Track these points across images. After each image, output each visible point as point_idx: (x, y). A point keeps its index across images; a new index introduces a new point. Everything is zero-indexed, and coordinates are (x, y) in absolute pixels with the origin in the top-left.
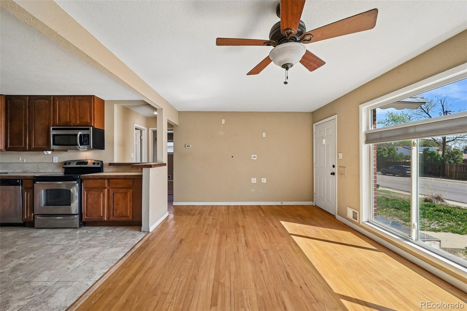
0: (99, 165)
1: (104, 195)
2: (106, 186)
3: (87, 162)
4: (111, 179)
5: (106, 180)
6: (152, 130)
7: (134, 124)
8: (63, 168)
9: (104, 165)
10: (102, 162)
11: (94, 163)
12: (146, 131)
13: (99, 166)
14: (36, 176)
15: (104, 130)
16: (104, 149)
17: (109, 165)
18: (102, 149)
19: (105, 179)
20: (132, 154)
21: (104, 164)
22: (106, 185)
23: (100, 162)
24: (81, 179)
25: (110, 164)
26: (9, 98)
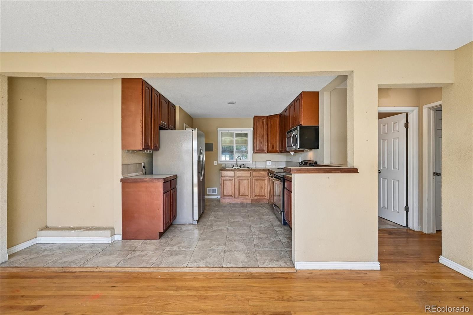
3: (308, 163)
6: (430, 108)
10: (316, 162)
15: (318, 126)
18: (317, 149)
24: (284, 179)
26: (281, 115)
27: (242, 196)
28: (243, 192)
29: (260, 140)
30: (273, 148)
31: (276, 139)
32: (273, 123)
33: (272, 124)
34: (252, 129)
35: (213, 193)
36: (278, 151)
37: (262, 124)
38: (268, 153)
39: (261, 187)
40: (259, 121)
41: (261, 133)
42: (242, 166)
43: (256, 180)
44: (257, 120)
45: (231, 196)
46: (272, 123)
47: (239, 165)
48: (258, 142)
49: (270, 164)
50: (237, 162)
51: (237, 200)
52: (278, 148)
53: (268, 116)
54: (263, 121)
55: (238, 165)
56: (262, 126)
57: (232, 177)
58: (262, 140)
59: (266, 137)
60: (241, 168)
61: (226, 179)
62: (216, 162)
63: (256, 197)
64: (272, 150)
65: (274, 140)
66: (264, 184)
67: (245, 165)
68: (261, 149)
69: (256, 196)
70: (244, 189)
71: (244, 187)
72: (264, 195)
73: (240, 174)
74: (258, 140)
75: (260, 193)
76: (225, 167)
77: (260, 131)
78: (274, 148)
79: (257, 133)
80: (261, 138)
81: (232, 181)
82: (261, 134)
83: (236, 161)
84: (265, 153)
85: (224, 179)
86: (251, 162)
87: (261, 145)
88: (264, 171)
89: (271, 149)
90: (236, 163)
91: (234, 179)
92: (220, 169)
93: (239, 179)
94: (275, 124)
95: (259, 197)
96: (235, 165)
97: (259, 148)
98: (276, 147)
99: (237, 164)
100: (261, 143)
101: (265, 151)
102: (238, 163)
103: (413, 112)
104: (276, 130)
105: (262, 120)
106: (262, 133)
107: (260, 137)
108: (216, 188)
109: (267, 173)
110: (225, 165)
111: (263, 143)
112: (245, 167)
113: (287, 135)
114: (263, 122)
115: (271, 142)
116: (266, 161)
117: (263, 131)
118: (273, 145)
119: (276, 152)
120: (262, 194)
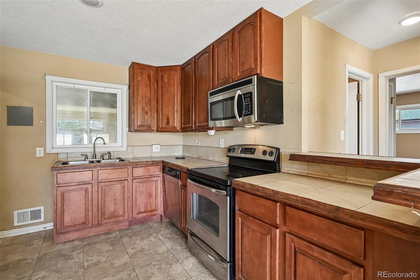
0: (272, 155)
1: (273, 244)
2: (278, 223)
3: (255, 149)
4: (290, 206)
5: (278, 204)
6: (386, 77)
7: (345, 66)
8: (227, 156)
9: (283, 157)
10: (278, 149)
11: (264, 153)
12: (371, 81)
13: (272, 159)
14: (190, 168)
15: (282, 82)
16: (282, 123)
17: (289, 160)
18: (279, 123)
19: (277, 202)
20: (342, 132)
21: (283, 154)
22: (278, 219)
23: (274, 151)
24: (234, 189)
25: (294, 158)
26: (183, 67)
27: (109, 218)
28: (113, 211)
29: (143, 108)
30: (168, 123)
31: (174, 108)
32: (169, 80)
33: (166, 82)
34: (126, 87)
35: (31, 220)
36: (178, 129)
37: (147, 78)
38: (158, 131)
39: (150, 195)
40: (142, 73)
41: (145, 95)
42: (106, 157)
43: (139, 182)
44: (138, 71)
45: (84, 223)
46: (166, 80)
47: (98, 156)
48: (140, 111)
49: (159, 151)
50: (94, 148)
51: (98, 228)
52: (177, 124)
53: (158, 67)
54: (148, 74)
55: (97, 154)
56: (148, 83)
57: (85, 183)
58: (147, 109)
59: (154, 103)
60: (103, 159)
61: (70, 188)
62: (42, 149)
63: (140, 215)
64: (167, 126)
65: (171, 110)
66: (154, 188)
67: (112, 155)
68: (146, 124)
69: (139, 213)
70: (115, 204)
71: (115, 200)
72: (155, 208)
73: (104, 174)
74: (140, 107)
75: (146, 207)
76: (65, 160)
77: (143, 91)
78: (171, 123)
79: (138, 94)
80: (146, 104)
81: (87, 191)
82: (146, 97)
83: (93, 146)
84: (151, 131)
85: (66, 188)
86: (125, 148)
87: (146, 118)
88: (154, 164)
89: (163, 125)
90: (92, 150)
91: (89, 186)
92: (53, 167)
93: (103, 184)
94: (172, 82)
95: (145, 215)
96: (90, 155)
97: (142, 123)
98: (174, 122)
99: (95, 152)
100: (147, 113)
101: (153, 129)
102: (97, 150)
103: (369, 80)
104: (174, 92)
105: (147, 72)
106: (148, 96)
107: (144, 102)
108: (42, 208)
109: (159, 167)
110: (65, 156)
111: (149, 114)
112: (112, 157)
113: (209, 97)
114: (149, 77)
115: (164, 113)
116: (152, 146)
117: (149, 93)
118: (168, 119)
119: (173, 130)
120: (150, 206)
